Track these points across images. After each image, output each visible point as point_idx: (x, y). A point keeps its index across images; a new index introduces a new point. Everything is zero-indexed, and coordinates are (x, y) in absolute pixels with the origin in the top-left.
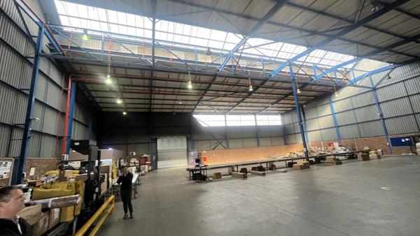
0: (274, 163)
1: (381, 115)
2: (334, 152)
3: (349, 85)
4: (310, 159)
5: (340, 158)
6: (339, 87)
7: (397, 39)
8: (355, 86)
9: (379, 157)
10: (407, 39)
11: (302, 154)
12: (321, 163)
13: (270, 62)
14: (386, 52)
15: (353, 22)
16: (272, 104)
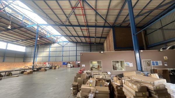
0: (12, 72)
1: (63, 55)
2: (46, 66)
3: (57, 43)
4: (34, 69)
5: (47, 68)
6: (54, 43)
7: (71, 35)
8: (59, 44)
9: (59, 68)
10: (73, 36)
11: (31, 67)
12: (38, 71)
13: (28, 20)
14: (68, 37)
15: (63, 24)
16: (22, 40)
